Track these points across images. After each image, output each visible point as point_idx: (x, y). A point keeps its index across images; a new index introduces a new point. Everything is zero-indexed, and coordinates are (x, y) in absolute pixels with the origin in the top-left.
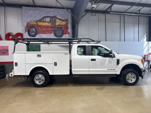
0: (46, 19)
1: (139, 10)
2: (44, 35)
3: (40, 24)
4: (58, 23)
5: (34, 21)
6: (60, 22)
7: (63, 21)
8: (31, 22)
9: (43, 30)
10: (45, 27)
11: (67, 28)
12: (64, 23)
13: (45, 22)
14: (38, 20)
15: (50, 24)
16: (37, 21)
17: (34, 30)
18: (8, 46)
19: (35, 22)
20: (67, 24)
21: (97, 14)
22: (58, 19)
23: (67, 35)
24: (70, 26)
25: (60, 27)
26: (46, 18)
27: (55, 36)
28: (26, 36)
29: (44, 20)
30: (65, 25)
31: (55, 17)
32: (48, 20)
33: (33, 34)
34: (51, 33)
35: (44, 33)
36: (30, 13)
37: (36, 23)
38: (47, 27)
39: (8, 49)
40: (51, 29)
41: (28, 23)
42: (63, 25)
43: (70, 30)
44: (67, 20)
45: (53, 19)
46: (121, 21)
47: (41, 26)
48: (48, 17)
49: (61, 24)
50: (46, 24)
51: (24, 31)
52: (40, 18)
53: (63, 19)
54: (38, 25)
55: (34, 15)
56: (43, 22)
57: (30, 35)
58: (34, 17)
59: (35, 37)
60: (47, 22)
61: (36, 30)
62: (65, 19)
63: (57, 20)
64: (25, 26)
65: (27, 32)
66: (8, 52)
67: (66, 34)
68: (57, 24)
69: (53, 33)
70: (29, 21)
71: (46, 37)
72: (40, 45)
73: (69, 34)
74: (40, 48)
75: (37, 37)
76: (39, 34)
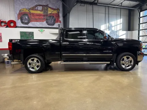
0: (38, 8)
1: (121, 3)
3: (32, 12)
4: (50, 11)
5: (26, 9)
6: (52, 11)
7: (54, 9)
8: (24, 9)
9: (36, 18)
10: (37, 15)
11: (58, 16)
12: (55, 12)
13: (37, 10)
14: (31, 8)
15: (42, 13)
16: (29, 9)
17: (27, 17)
18: (1, 33)
19: (27, 10)
20: (59, 13)
21: (85, 5)
24: (61, 15)
25: (51, 16)
26: (38, 7)
27: (48, 24)
28: (19, 23)
30: (56, 14)
31: (47, 6)
33: (26, 21)
34: (43, 21)
35: (37, 21)
37: (29, 11)
38: (40, 15)
39: (1, 36)
40: (43, 17)
41: (20, 11)
42: (54, 14)
43: (61, 19)
44: (58, 9)
45: (45, 8)
46: (106, 12)
47: (33, 14)
48: (40, 5)
49: (53, 13)
50: (39, 12)
51: (17, 19)
53: (54, 8)
54: (30, 13)
55: (26, 3)
57: (22, 23)
58: (26, 5)
59: (28, 24)
60: (40, 10)
61: (28, 18)
62: (57, 8)
63: (49, 9)
64: (18, 13)
65: (19, 20)
66: (1, 39)
67: (57, 22)
68: (49, 13)
69: (45, 21)
70: (21, 8)
71: (39, 25)
72: (33, 32)
73: (61, 22)
74: (33, 35)
75: (30, 25)
76: (32, 21)
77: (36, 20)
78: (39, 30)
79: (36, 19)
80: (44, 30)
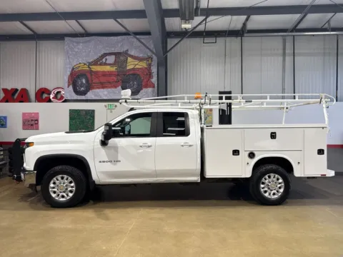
0: (106, 60)
2: (102, 90)
3: (95, 68)
4: (131, 64)
5: (85, 64)
6: (136, 63)
7: (140, 59)
8: (79, 65)
9: (102, 81)
10: (104, 74)
11: (150, 75)
12: (143, 65)
13: (105, 64)
14: (92, 62)
15: (114, 69)
16: (90, 64)
17: (84, 81)
18: (38, 113)
19: (86, 66)
20: (150, 65)
21: (219, 39)
22: (132, 57)
23: (150, 90)
24: (154, 70)
26: (107, 57)
28: (68, 92)
29: (104, 60)
30: (145, 68)
31: (126, 54)
32: (111, 59)
33: (82, 89)
34: (116, 87)
35: (103, 88)
36: (78, 49)
37: (89, 67)
38: (109, 74)
39: (38, 118)
40: (115, 79)
41: (73, 69)
42: (140, 69)
43: (154, 80)
45: (122, 58)
46: (287, 51)
47: (97, 73)
48: (110, 54)
49: (137, 67)
50: (108, 68)
51: (67, 85)
52: (96, 58)
53: (141, 55)
54: (91, 72)
55: (85, 51)
56: (101, 65)
57: (77, 92)
58: (85, 57)
59: (85, 94)
60: (110, 64)
61: (87, 81)
62: (146, 56)
63: (130, 59)
64: (69, 73)
65: (71, 87)
66: (37, 124)
67: (146, 87)
68: (128, 68)
69: (120, 87)
70: (75, 64)
71: (106, 95)
72: (93, 111)
73: (154, 87)
74: (93, 117)
75: (90, 95)
76: (93, 88)
77: (103, 86)
78: (106, 106)
79: (102, 83)
80: (116, 106)
